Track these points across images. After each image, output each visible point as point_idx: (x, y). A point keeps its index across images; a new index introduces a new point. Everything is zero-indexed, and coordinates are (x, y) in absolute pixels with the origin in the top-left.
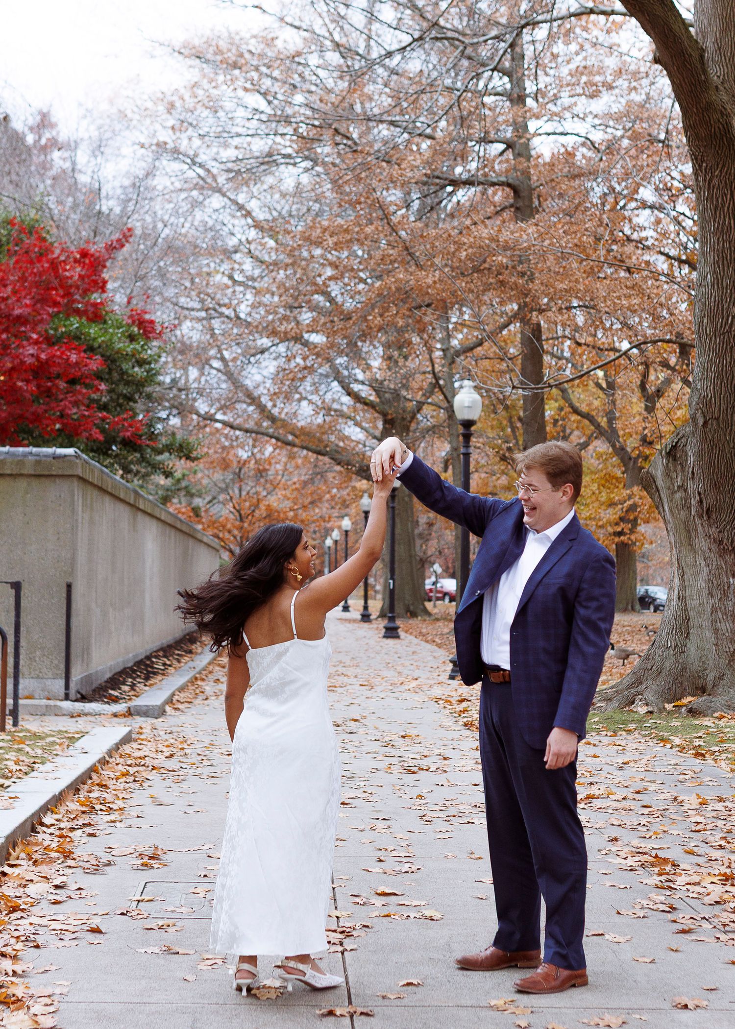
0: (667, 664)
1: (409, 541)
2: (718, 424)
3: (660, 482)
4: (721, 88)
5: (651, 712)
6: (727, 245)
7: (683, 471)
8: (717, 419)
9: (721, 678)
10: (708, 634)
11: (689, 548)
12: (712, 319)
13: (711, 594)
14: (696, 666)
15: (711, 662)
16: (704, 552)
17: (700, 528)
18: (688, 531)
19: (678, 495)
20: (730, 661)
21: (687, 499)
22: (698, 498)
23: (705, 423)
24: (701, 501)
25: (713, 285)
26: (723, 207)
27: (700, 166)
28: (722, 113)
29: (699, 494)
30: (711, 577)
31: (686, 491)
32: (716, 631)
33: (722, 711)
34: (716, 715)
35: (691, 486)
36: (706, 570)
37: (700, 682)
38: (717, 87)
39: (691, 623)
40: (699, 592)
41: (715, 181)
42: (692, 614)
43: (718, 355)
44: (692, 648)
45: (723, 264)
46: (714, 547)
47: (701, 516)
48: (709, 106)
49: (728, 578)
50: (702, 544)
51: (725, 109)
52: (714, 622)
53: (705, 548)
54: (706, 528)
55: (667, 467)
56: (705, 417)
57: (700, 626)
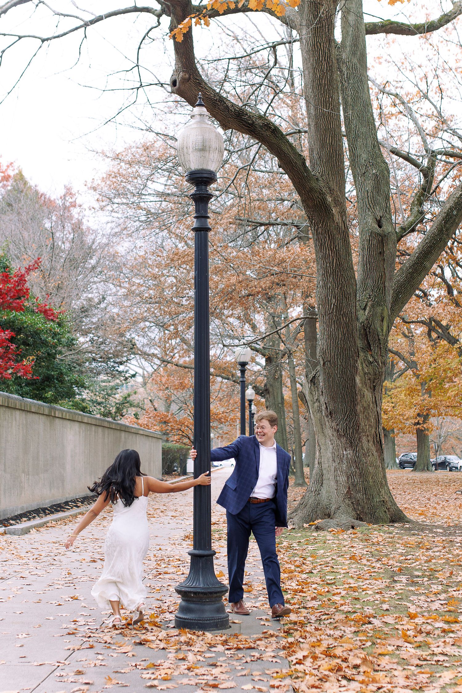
0: (310, 501)
2: (331, 364)
3: (307, 397)
4: (320, 179)
5: (294, 529)
6: (328, 265)
7: (318, 391)
8: (330, 361)
9: (338, 509)
10: (333, 483)
11: (322, 434)
12: (323, 306)
13: (334, 461)
14: (325, 502)
15: (333, 500)
16: (329, 436)
17: (327, 423)
18: (322, 425)
19: (316, 404)
20: (344, 499)
21: (320, 407)
22: (325, 406)
23: (324, 364)
24: (327, 408)
25: (323, 287)
26: (325, 244)
27: (312, 222)
28: (320, 193)
29: (326, 403)
30: (334, 451)
31: (319, 402)
32: (337, 481)
33: (334, 527)
34: (329, 530)
35: (322, 399)
36: (331, 447)
37: (327, 511)
38: (317, 179)
39: (324, 477)
40: (328, 459)
41: (320, 230)
42: (324, 472)
43: (328, 326)
44: (324, 492)
45: (327, 275)
46: (335, 434)
47: (327, 416)
48: (312, 190)
49: (343, 452)
50: (329, 432)
51: (322, 191)
52: (335, 476)
53: (330, 434)
54: (330, 423)
55: (310, 389)
56: (323, 360)
57: (329, 479)
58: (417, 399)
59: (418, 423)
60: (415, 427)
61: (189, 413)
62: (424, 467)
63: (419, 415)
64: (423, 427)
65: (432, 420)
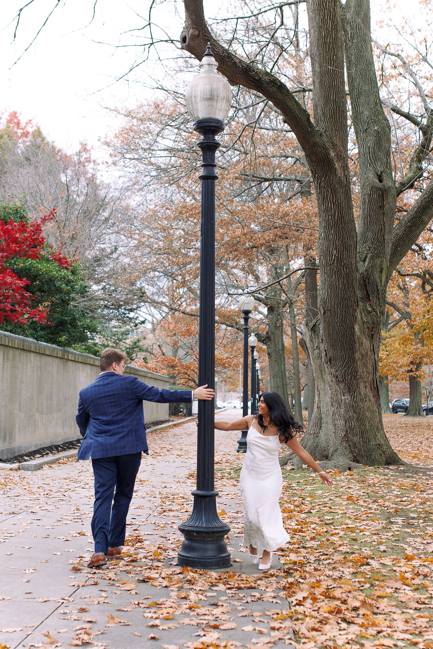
0: (309, 443)
1: (282, 376)
2: (331, 313)
3: (308, 345)
4: (324, 134)
5: (293, 469)
6: (330, 217)
7: (318, 338)
8: (330, 310)
9: (336, 451)
10: (331, 427)
11: (322, 380)
12: (325, 256)
13: (332, 405)
14: (323, 444)
15: (331, 443)
16: (329, 382)
17: (326, 370)
18: (321, 371)
19: (316, 351)
20: (341, 442)
21: (320, 353)
22: (325, 353)
23: (324, 312)
24: (326, 355)
25: (324, 239)
26: (327, 197)
27: (315, 176)
28: (323, 148)
29: (325, 351)
30: (332, 396)
31: (319, 349)
32: (335, 425)
33: (331, 469)
34: (327, 471)
35: (322, 346)
36: (330, 392)
37: (325, 453)
38: (321, 135)
39: (323, 421)
40: (327, 404)
41: (323, 184)
42: (323, 416)
43: (329, 277)
44: (322, 434)
45: (329, 228)
46: (334, 379)
47: (327, 363)
48: (315, 144)
49: (341, 397)
50: (328, 378)
51: (325, 146)
52: (334, 420)
53: (329, 380)
54: (329, 369)
55: (311, 336)
56: (324, 309)
57: (327, 423)
58: (411, 348)
59: (411, 371)
60: (408, 374)
61: (195, 358)
62: (416, 412)
63: (412, 363)
64: (416, 374)
65: (424, 368)
